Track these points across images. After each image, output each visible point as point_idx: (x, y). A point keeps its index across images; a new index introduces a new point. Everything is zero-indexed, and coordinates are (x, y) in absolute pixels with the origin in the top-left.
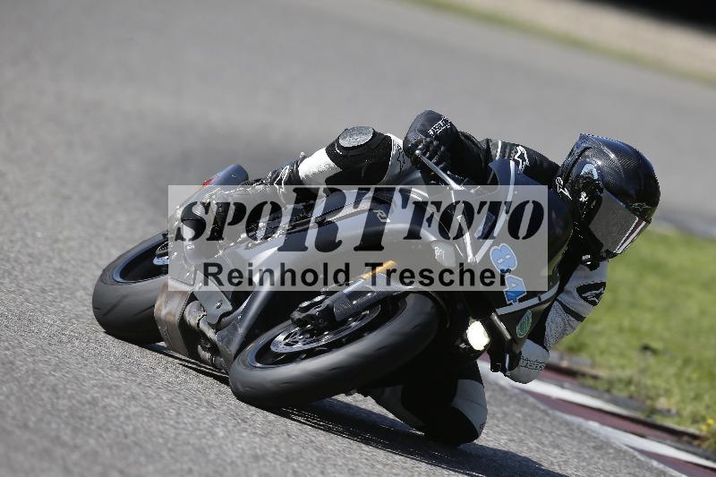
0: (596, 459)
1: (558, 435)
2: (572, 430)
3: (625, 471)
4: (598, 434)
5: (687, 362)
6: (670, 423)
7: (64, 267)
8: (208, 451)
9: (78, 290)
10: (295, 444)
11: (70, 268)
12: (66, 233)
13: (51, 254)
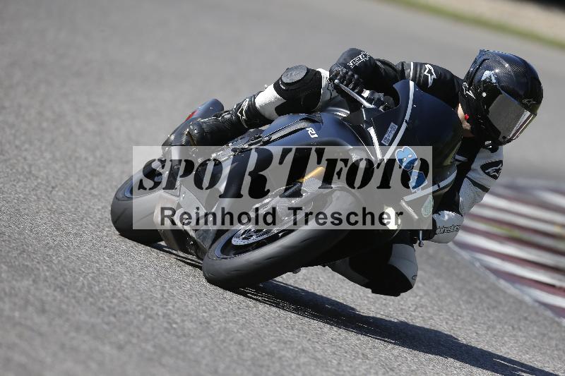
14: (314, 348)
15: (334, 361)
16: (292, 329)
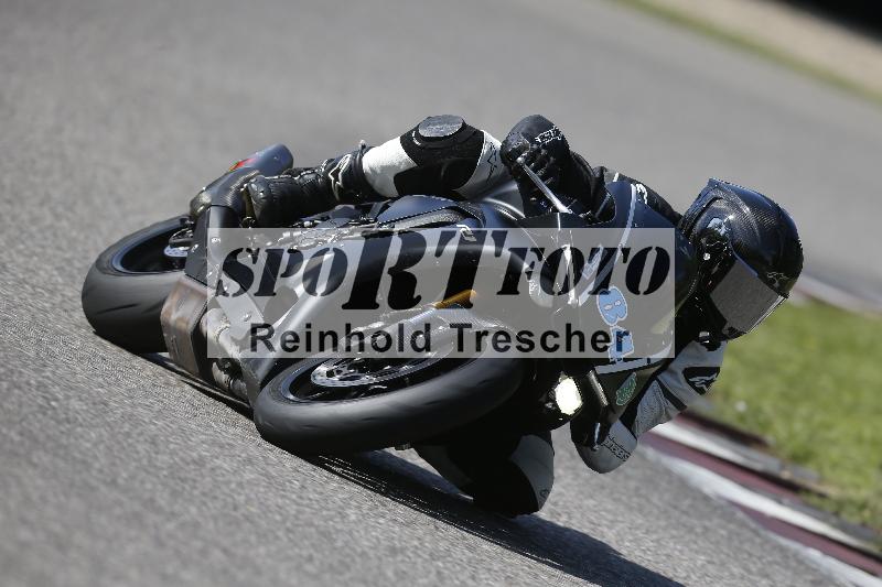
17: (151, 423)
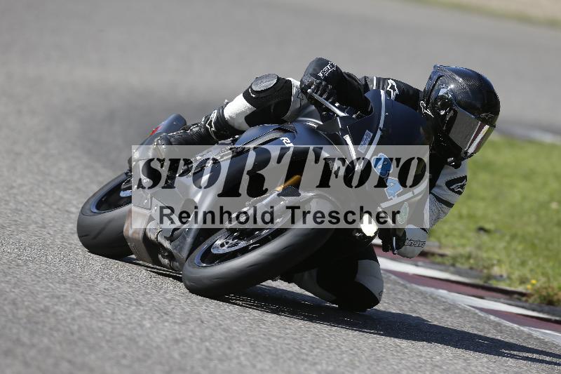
0: (445, 319)
1: (415, 303)
2: (426, 298)
3: (469, 326)
4: (446, 299)
5: (513, 237)
6: (503, 286)
7: (19, 208)
8: (138, 339)
9: (30, 224)
10: (207, 328)
11: (23, 208)
12: (19, 181)
13: (8, 198)
14: (87, 300)
15: (108, 311)
16: (64, 283)
17: (11, 291)
